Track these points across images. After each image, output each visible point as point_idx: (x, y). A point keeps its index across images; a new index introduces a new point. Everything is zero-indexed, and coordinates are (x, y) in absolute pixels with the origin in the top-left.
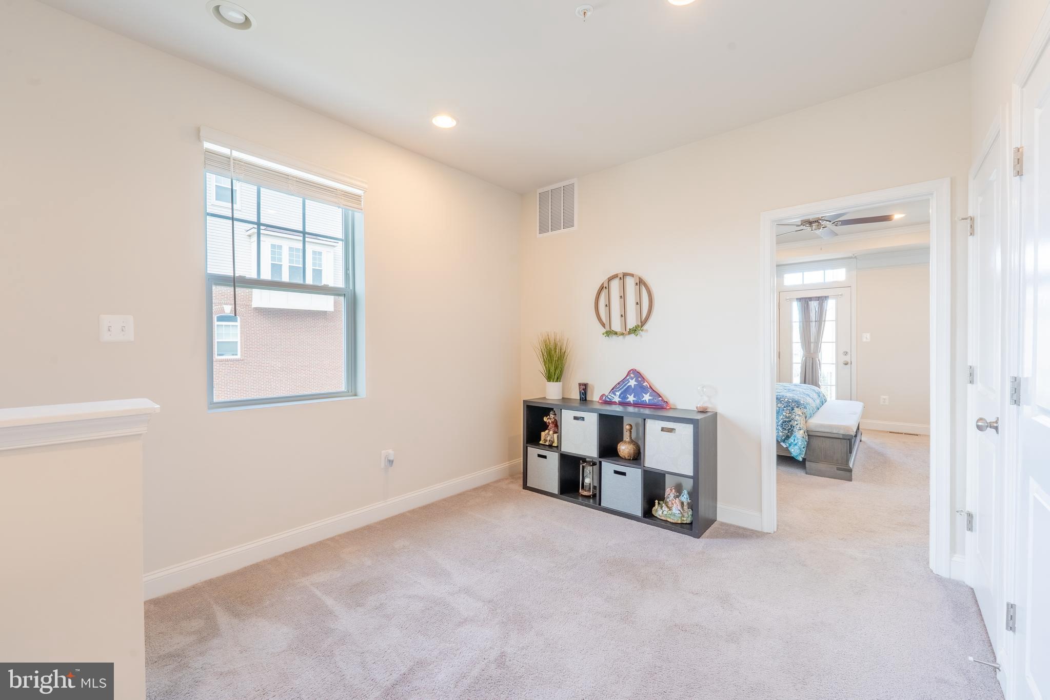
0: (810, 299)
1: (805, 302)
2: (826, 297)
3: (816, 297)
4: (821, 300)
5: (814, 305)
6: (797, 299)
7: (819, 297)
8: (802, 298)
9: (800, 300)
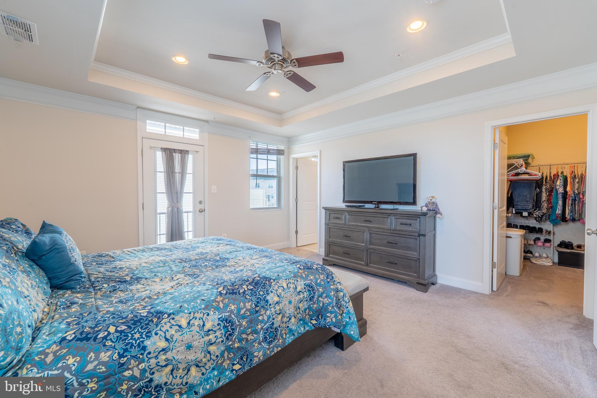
0: (175, 151)
1: (169, 153)
2: (187, 152)
3: (179, 150)
4: (184, 153)
5: (177, 157)
6: (162, 148)
7: (181, 150)
8: (167, 149)
9: (164, 150)
